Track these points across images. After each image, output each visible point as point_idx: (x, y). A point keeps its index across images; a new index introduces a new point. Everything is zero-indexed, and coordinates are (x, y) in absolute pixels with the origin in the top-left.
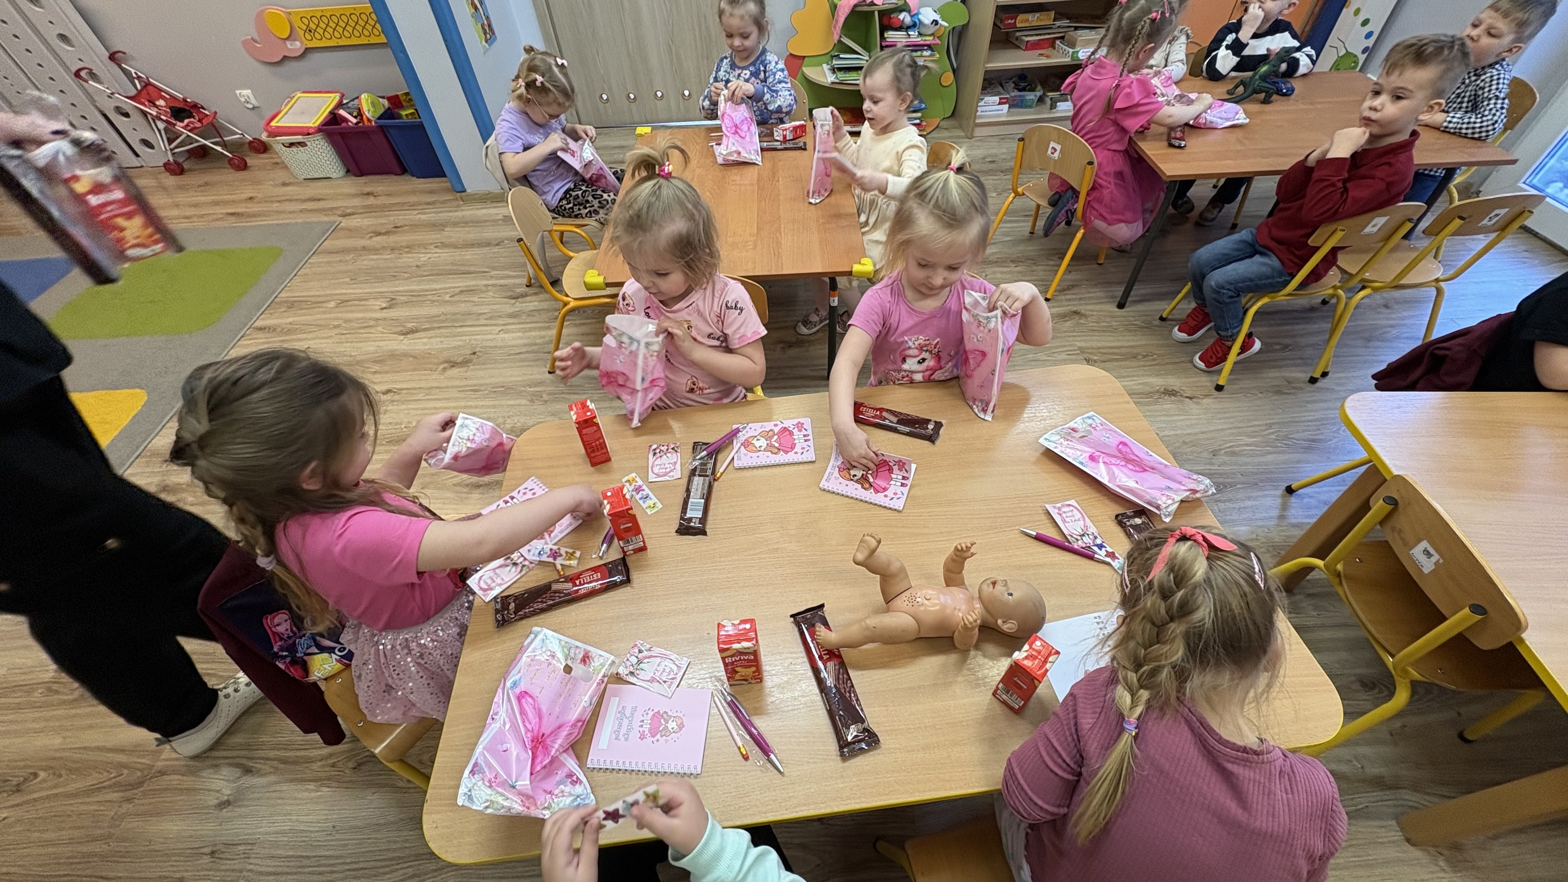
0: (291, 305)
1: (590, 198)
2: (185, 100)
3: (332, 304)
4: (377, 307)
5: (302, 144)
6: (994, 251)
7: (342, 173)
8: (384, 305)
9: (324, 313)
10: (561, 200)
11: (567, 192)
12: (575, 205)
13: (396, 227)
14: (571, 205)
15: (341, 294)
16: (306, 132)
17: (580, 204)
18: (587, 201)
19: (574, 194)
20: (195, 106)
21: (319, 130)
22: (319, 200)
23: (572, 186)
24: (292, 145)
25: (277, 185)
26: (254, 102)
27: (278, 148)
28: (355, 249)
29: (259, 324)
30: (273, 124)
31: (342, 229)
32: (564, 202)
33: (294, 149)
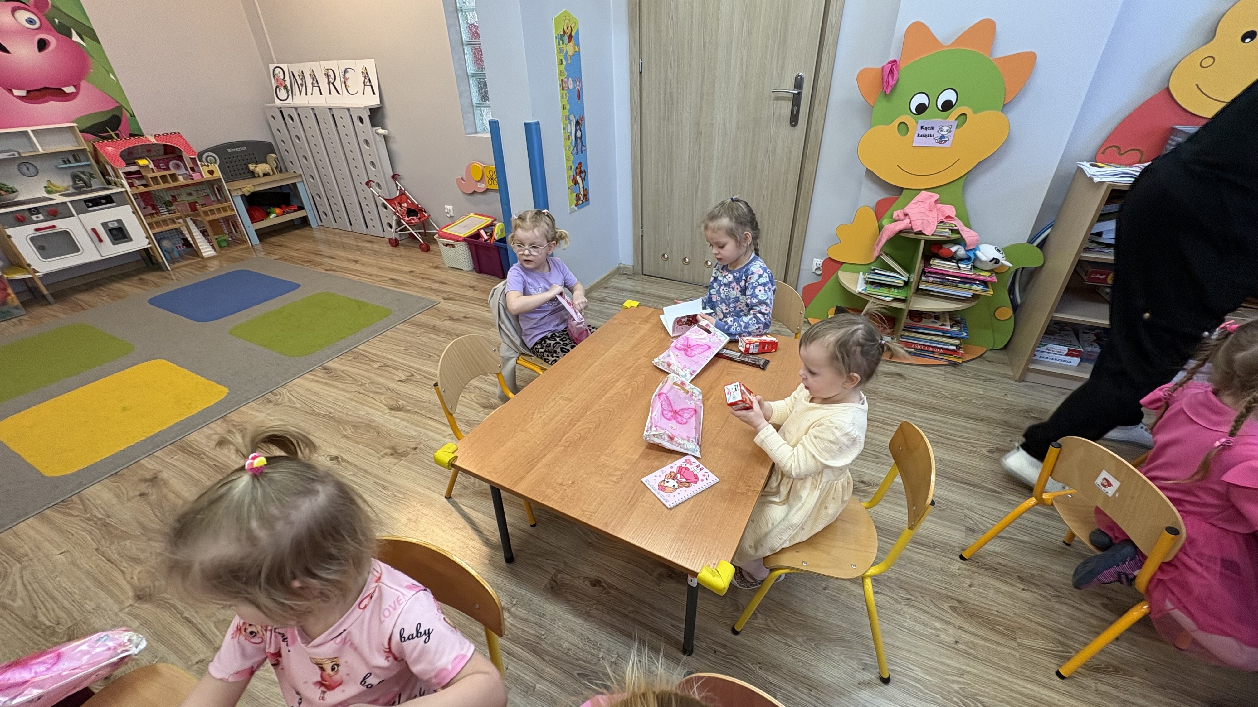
0: (358, 357)
1: (558, 350)
2: (417, 206)
3: (376, 365)
4: (398, 378)
5: (453, 246)
6: (998, 549)
7: (470, 268)
8: (403, 378)
9: (367, 370)
10: (536, 344)
11: (543, 339)
12: (545, 351)
13: (465, 317)
14: (542, 350)
15: (388, 359)
16: (457, 239)
17: (550, 352)
18: (555, 352)
19: (548, 342)
20: (421, 210)
21: (465, 240)
22: (443, 283)
23: (549, 335)
24: (447, 245)
25: (431, 267)
26: (452, 213)
27: (440, 245)
28: (428, 326)
29: (330, 364)
30: (444, 230)
31: (436, 308)
32: (539, 346)
33: (448, 248)
